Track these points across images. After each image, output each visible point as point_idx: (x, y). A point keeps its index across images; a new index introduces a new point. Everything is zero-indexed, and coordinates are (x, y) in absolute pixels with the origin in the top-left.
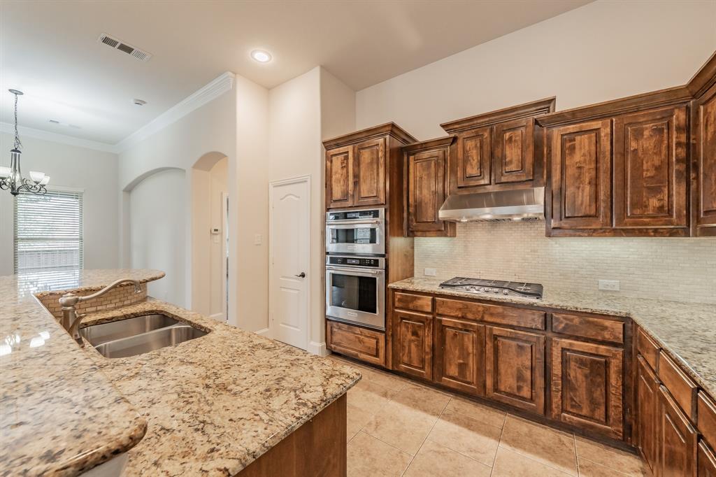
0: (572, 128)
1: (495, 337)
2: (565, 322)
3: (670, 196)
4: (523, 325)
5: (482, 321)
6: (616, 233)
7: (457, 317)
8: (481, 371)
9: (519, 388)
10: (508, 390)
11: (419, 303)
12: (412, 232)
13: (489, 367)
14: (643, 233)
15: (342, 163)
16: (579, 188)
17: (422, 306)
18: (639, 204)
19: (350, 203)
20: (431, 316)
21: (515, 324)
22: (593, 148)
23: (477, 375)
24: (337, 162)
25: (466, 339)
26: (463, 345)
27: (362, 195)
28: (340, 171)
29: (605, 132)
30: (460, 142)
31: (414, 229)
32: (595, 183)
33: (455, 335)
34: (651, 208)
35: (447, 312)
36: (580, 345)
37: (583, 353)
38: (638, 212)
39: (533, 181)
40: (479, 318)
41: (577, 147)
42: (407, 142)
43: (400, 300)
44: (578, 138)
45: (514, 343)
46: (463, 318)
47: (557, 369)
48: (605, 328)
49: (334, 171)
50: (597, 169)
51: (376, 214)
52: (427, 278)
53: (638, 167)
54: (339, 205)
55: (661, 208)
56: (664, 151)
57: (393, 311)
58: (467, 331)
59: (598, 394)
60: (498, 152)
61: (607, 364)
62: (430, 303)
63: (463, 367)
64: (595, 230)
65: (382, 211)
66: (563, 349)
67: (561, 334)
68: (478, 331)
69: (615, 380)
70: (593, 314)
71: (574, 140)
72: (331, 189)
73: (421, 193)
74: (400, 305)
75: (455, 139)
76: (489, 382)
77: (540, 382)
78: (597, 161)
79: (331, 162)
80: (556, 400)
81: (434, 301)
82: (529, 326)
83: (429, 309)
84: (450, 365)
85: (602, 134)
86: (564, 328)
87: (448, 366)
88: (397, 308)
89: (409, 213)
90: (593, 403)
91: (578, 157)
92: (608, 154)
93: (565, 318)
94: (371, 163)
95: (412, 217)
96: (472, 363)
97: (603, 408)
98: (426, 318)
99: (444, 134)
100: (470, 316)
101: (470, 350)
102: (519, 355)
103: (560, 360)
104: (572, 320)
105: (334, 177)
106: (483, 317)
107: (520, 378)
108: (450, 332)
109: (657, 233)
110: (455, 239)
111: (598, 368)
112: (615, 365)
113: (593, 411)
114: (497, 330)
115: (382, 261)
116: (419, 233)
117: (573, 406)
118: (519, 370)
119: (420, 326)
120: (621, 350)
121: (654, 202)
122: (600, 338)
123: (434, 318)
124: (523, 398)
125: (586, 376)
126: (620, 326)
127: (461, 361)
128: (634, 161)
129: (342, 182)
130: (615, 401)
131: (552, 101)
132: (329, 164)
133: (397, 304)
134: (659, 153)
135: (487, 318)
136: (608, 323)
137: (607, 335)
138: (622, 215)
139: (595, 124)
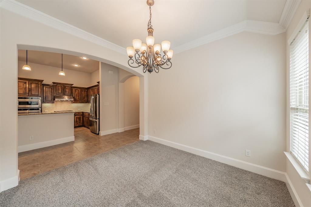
0: (76, 89)
6: (81, 103)
12: (45, 102)
14: (83, 103)
15: (23, 84)
16: (76, 97)
18: (83, 100)
24: (21, 84)
27: (32, 94)
29: (79, 90)
30: (57, 86)
32: (78, 96)
36: (78, 116)
39: (70, 95)
41: (76, 91)
54: (21, 95)
59: (80, 121)
60: (65, 90)
61: (81, 118)
65: (40, 98)
67: (76, 116)
69: (81, 119)
70: (79, 112)
73: (47, 94)
89: (43, 98)
90: (79, 123)
91: (77, 93)
92: (80, 93)
99: (53, 84)
109: (84, 103)
111: (80, 118)
112: (81, 117)
115: (40, 109)
117: (77, 124)
120: (82, 116)
121: (84, 100)
122: (80, 115)
128: (82, 94)
129: (23, 90)
130: (82, 121)
131: (73, 84)
134: (84, 94)
136: (81, 113)
138: (81, 101)
139: (79, 89)
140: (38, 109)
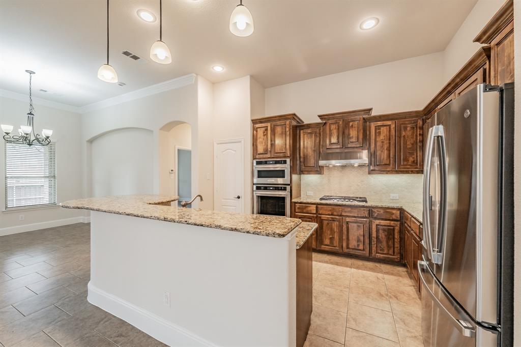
0: (379, 123)
1: (347, 223)
2: (377, 212)
3: (417, 157)
4: (360, 216)
5: (341, 215)
6: (398, 172)
7: (329, 215)
8: (341, 240)
9: (358, 245)
10: (353, 247)
11: (309, 209)
12: (302, 171)
13: (344, 237)
14: (407, 172)
15: (264, 133)
16: (382, 151)
17: (311, 210)
18: (406, 159)
19: (269, 155)
20: (315, 215)
21: (356, 215)
22: (388, 133)
23: (339, 242)
24: (260, 132)
25: (333, 225)
26: (332, 228)
27: (276, 152)
28: (262, 137)
29: (393, 126)
30: (328, 125)
31: (303, 170)
32: (389, 150)
33: (328, 224)
34: (410, 161)
35: (324, 212)
36: (383, 222)
37: (385, 226)
38: (405, 163)
39: (362, 148)
40: (339, 214)
41: (382, 132)
42: (299, 123)
43: (298, 208)
44: (382, 128)
45: (355, 225)
46: (332, 215)
47: (374, 235)
48: (393, 214)
49: (258, 136)
50: (390, 143)
51: (285, 162)
52: (309, 197)
53: (405, 143)
54: (261, 156)
55: (414, 161)
56: (415, 137)
57: (295, 214)
58: (334, 221)
59: (391, 243)
60: (346, 132)
61: (394, 230)
62: (315, 208)
63: (332, 239)
64: (389, 171)
65: (288, 160)
66: (377, 225)
67: (376, 218)
68: (339, 221)
69: (397, 236)
70: (388, 208)
71: (380, 129)
72: (257, 147)
73: (307, 151)
74: (299, 211)
75: (325, 123)
76: (344, 245)
77: (367, 241)
78: (390, 140)
79: (257, 131)
80: (374, 248)
81: (317, 207)
82: (362, 216)
83: (315, 212)
84: (326, 239)
85: (392, 127)
86: (377, 215)
87: (324, 240)
88: (297, 212)
89: (300, 162)
90: (389, 247)
91: (382, 137)
92: (394, 136)
93: (377, 211)
94: (282, 133)
95: (302, 164)
96: (336, 236)
97: (392, 249)
98: (313, 217)
99: (319, 121)
100: (335, 213)
101: (335, 230)
102: (358, 230)
103: (375, 230)
104: (380, 212)
105: (258, 141)
106: (341, 213)
107: (359, 241)
108: (325, 223)
109: (412, 172)
110: (323, 176)
111: (389, 231)
112: (397, 229)
113: (388, 251)
114: (348, 219)
115: (288, 188)
116: (306, 173)
117: (381, 250)
118: (358, 237)
120: (399, 223)
121: (411, 159)
122: (391, 218)
123: (317, 216)
124: (360, 250)
125: (386, 236)
126: (399, 212)
127: (331, 236)
128: (404, 140)
129: (264, 144)
130: (397, 245)
131: (370, 110)
132: (255, 132)
133: (297, 211)
134: (413, 138)
135: (343, 214)
136: (394, 211)
137: (394, 217)
138: (399, 164)
139: (389, 123)
140: (285, 189)
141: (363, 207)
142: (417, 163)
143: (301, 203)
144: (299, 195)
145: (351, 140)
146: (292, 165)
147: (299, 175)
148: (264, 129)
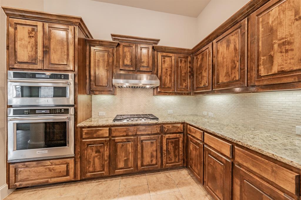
0: (164, 54)
1: (142, 141)
2: (167, 128)
3: (188, 83)
4: (153, 133)
5: (136, 135)
6: (176, 93)
7: (124, 136)
8: (135, 159)
9: (152, 161)
10: (147, 164)
11: (101, 132)
12: (93, 91)
13: (139, 156)
14: (182, 94)
15: (30, 33)
16: (166, 77)
17: (102, 134)
19: (39, 66)
20: (108, 139)
21: (150, 133)
22: (170, 63)
23: (134, 162)
24: (23, 30)
25: (128, 146)
26: (127, 149)
27: (53, 62)
28: (27, 39)
29: (173, 58)
31: (94, 89)
33: (123, 145)
34: (184, 86)
35: (118, 134)
37: (173, 138)
38: (181, 87)
39: (152, 72)
40: (134, 134)
41: (166, 61)
43: (86, 133)
44: (166, 58)
45: (149, 142)
46: (127, 135)
47: (165, 148)
48: (178, 128)
49: (18, 37)
50: (171, 71)
51: (66, 77)
52: (101, 117)
53: (181, 72)
54: (24, 66)
55: (186, 86)
56: (186, 68)
57: (81, 141)
58: (129, 141)
61: (179, 141)
62: (108, 131)
63: (126, 161)
64: (171, 93)
65: (71, 75)
66: (167, 139)
67: (166, 133)
68: (134, 141)
69: (181, 145)
70: (175, 123)
71: (165, 59)
72: (15, 52)
74: (87, 136)
75: (118, 45)
76: (139, 163)
77: (159, 155)
78: (171, 68)
79: (16, 29)
80: (164, 160)
81: (110, 130)
82: (155, 132)
83: (107, 135)
84: (120, 162)
85: (173, 59)
86: (167, 131)
87: (118, 163)
88: (83, 139)
89: (90, 80)
90: (175, 156)
91: (166, 65)
92: (174, 66)
93: (167, 127)
94: (62, 40)
95: (92, 83)
96: (131, 157)
97: (178, 157)
98: (106, 141)
100: (130, 134)
101: (130, 151)
102: (151, 146)
103: (166, 144)
104: (169, 127)
105: (18, 44)
106: (136, 133)
107: (152, 156)
108: (120, 145)
109: (185, 94)
110: (116, 96)
111: (176, 143)
112: (181, 139)
113: (175, 159)
114: (143, 138)
115: (72, 109)
116: (97, 92)
117: (170, 160)
118: (152, 153)
119: (101, 147)
120: (182, 135)
121: (184, 84)
122: (177, 132)
123: (110, 139)
124: (153, 165)
125: (173, 147)
126: (182, 126)
127: (126, 158)
128: (180, 70)
129: (29, 49)
130: (181, 153)
132: (11, 30)
133: (84, 136)
134: (185, 69)
135: (138, 133)
136: (179, 125)
137: (179, 130)
138: (178, 88)
139: (171, 55)
140: (66, 111)
141: (156, 124)
142: (188, 87)
143: (89, 127)
144: (89, 116)
145: (143, 64)
146: (77, 81)
147: (89, 96)
148: (30, 28)
